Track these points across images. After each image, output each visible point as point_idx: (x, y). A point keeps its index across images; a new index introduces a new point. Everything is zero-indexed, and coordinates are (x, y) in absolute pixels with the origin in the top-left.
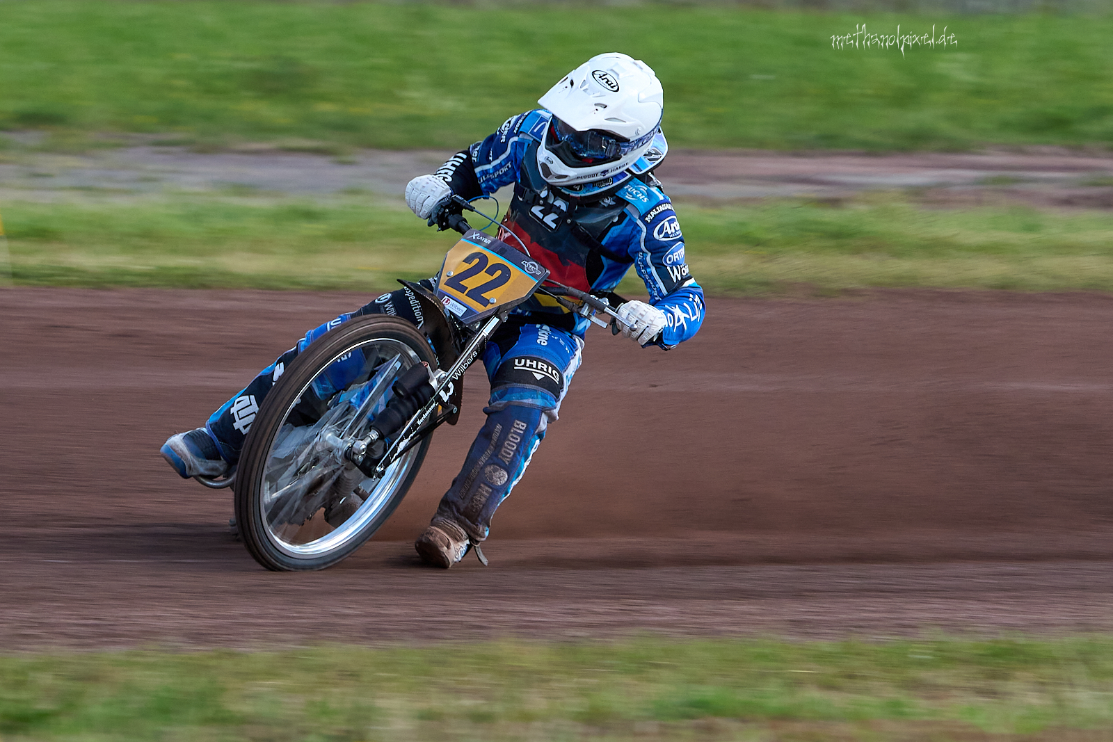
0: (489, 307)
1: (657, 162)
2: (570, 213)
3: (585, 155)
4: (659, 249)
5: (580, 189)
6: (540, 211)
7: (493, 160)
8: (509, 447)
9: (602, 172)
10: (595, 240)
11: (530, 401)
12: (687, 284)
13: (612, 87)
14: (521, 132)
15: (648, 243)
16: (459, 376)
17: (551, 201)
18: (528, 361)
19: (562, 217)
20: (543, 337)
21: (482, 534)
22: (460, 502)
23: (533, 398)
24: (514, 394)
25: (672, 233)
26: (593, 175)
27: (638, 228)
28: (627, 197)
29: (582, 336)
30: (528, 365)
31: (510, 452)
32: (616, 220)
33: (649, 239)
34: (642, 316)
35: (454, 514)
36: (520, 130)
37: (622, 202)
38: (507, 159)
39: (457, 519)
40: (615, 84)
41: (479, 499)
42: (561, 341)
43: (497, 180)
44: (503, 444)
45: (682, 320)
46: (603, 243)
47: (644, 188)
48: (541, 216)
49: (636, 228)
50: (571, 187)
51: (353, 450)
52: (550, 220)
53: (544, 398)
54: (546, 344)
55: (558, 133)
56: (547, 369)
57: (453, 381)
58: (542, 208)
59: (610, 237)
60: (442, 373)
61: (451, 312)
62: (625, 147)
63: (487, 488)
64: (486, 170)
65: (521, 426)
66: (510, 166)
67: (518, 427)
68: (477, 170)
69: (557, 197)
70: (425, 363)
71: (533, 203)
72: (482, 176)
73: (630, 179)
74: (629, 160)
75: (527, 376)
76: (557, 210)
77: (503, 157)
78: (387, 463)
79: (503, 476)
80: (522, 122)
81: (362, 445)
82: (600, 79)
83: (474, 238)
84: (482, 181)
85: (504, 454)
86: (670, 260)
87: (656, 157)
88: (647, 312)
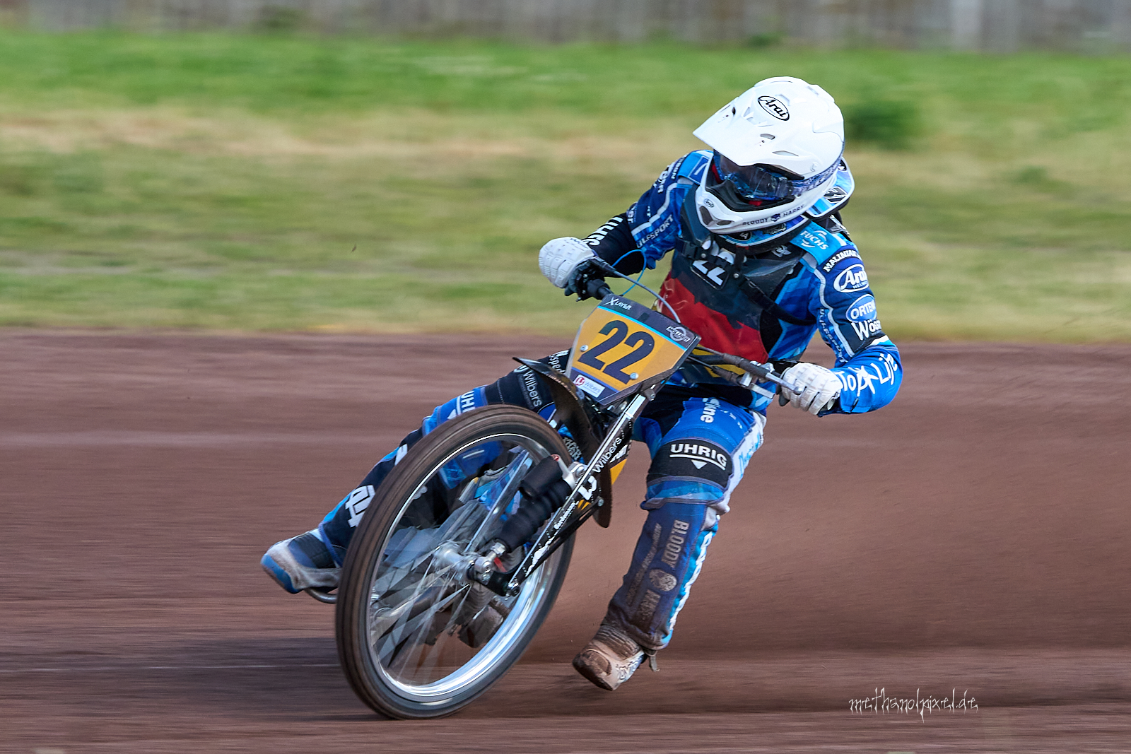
0: (631, 383)
1: (839, 203)
2: (737, 266)
3: (752, 197)
4: (841, 302)
5: (748, 238)
6: (703, 265)
7: (652, 216)
8: (672, 550)
9: (773, 217)
10: (768, 298)
11: (690, 496)
12: (876, 342)
13: (781, 115)
14: (680, 177)
15: (828, 297)
16: (601, 468)
17: (715, 253)
18: (687, 446)
19: (729, 270)
20: (709, 412)
21: (657, 643)
22: (627, 609)
23: (693, 492)
24: (671, 490)
25: (856, 284)
26: (762, 220)
27: (816, 280)
28: (803, 244)
29: (762, 412)
30: (686, 451)
31: (675, 555)
32: (791, 272)
33: (829, 291)
34: (812, 380)
35: (622, 623)
36: (679, 174)
37: (798, 252)
38: (668, 212)
39: (626, 628)
40: (785, 111)
41: (647, 606)
42: (732, 416)
43: (658, 240)
44: (665, 546)
45: (868, 383)
46: (778, 301)
47: (823, 233)
48: (704, 270)
49: (814, 279)
50: (736, 236)
51: (476, 569)
52: (715, 274)
53: (707, 490)
54: (711, 421)
55: (719, 172)
56: (710, 453)
57: (595, 474)
58: (704, 262)
59: (786, 293)
60: (579, 467)
61: (586, 394)
62: (799, 186)
63: (655, 595)
64: (645, 230)
65: (682, 526)
66: (671, 220)
67: (679, 527)
68: (635, 232)
69: (723, 249)
70: (556, 456)
71: (695, 256)
72: (640, 239)
73: (807, 224)
74: (805, 201)
75: (685, 466)
76: (723, 263)
77: (662, 210)
78: (522, 579)
79: (671, 580)
80: (681, 165)
81: (486, 562)
82: (767, 106)
83: (612, 304)
84: (641, 244)
85: (668, 557)
86: (855, 315)
87: (840, 196)
88: (816, 376)
